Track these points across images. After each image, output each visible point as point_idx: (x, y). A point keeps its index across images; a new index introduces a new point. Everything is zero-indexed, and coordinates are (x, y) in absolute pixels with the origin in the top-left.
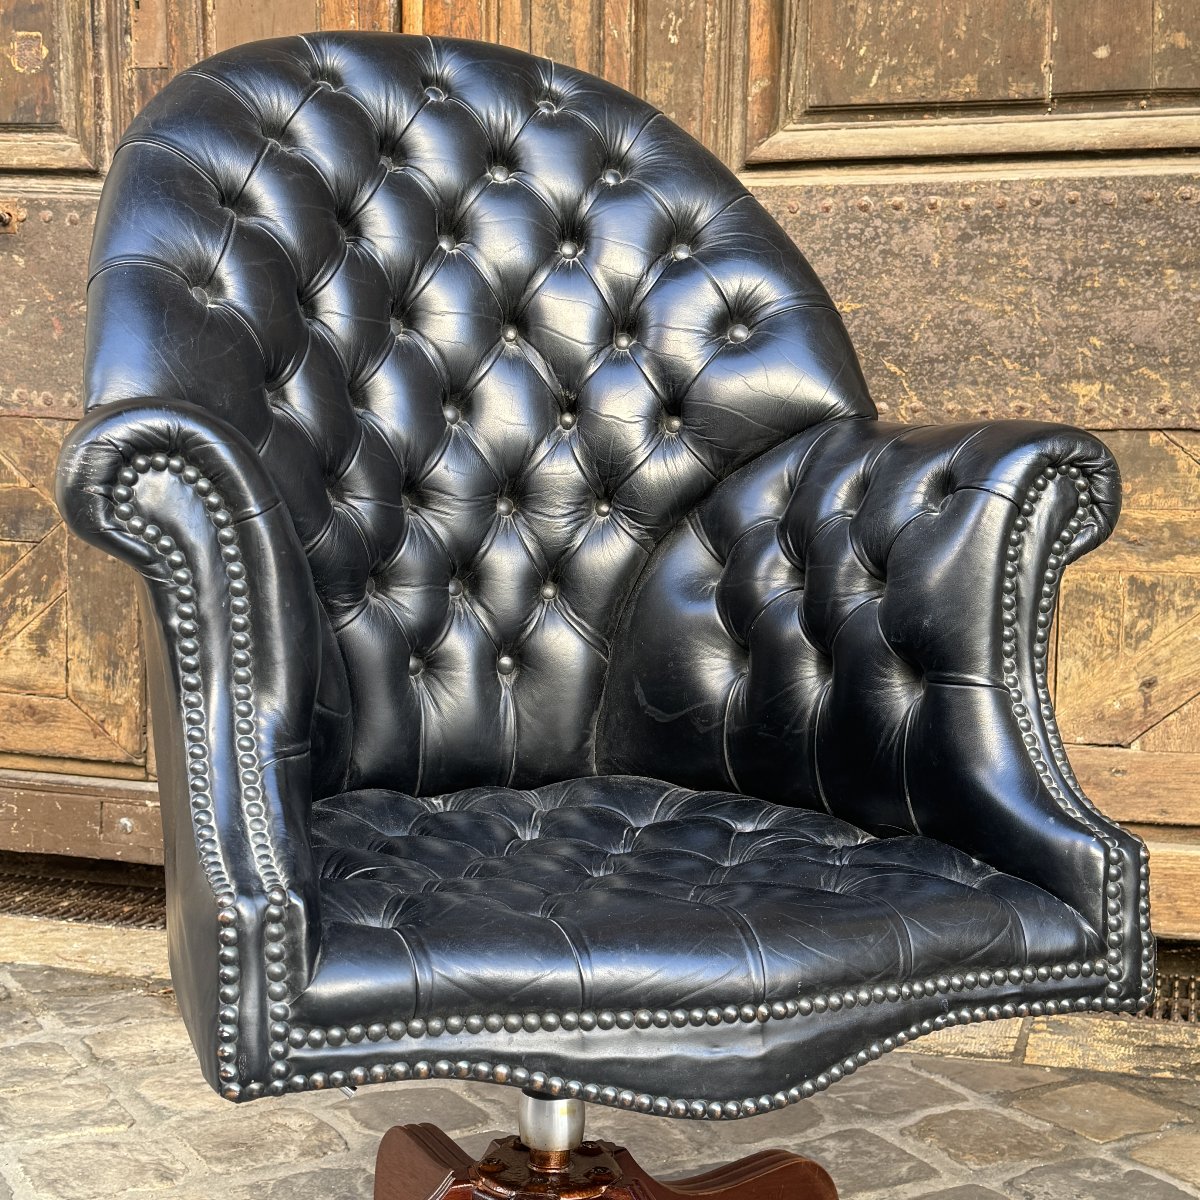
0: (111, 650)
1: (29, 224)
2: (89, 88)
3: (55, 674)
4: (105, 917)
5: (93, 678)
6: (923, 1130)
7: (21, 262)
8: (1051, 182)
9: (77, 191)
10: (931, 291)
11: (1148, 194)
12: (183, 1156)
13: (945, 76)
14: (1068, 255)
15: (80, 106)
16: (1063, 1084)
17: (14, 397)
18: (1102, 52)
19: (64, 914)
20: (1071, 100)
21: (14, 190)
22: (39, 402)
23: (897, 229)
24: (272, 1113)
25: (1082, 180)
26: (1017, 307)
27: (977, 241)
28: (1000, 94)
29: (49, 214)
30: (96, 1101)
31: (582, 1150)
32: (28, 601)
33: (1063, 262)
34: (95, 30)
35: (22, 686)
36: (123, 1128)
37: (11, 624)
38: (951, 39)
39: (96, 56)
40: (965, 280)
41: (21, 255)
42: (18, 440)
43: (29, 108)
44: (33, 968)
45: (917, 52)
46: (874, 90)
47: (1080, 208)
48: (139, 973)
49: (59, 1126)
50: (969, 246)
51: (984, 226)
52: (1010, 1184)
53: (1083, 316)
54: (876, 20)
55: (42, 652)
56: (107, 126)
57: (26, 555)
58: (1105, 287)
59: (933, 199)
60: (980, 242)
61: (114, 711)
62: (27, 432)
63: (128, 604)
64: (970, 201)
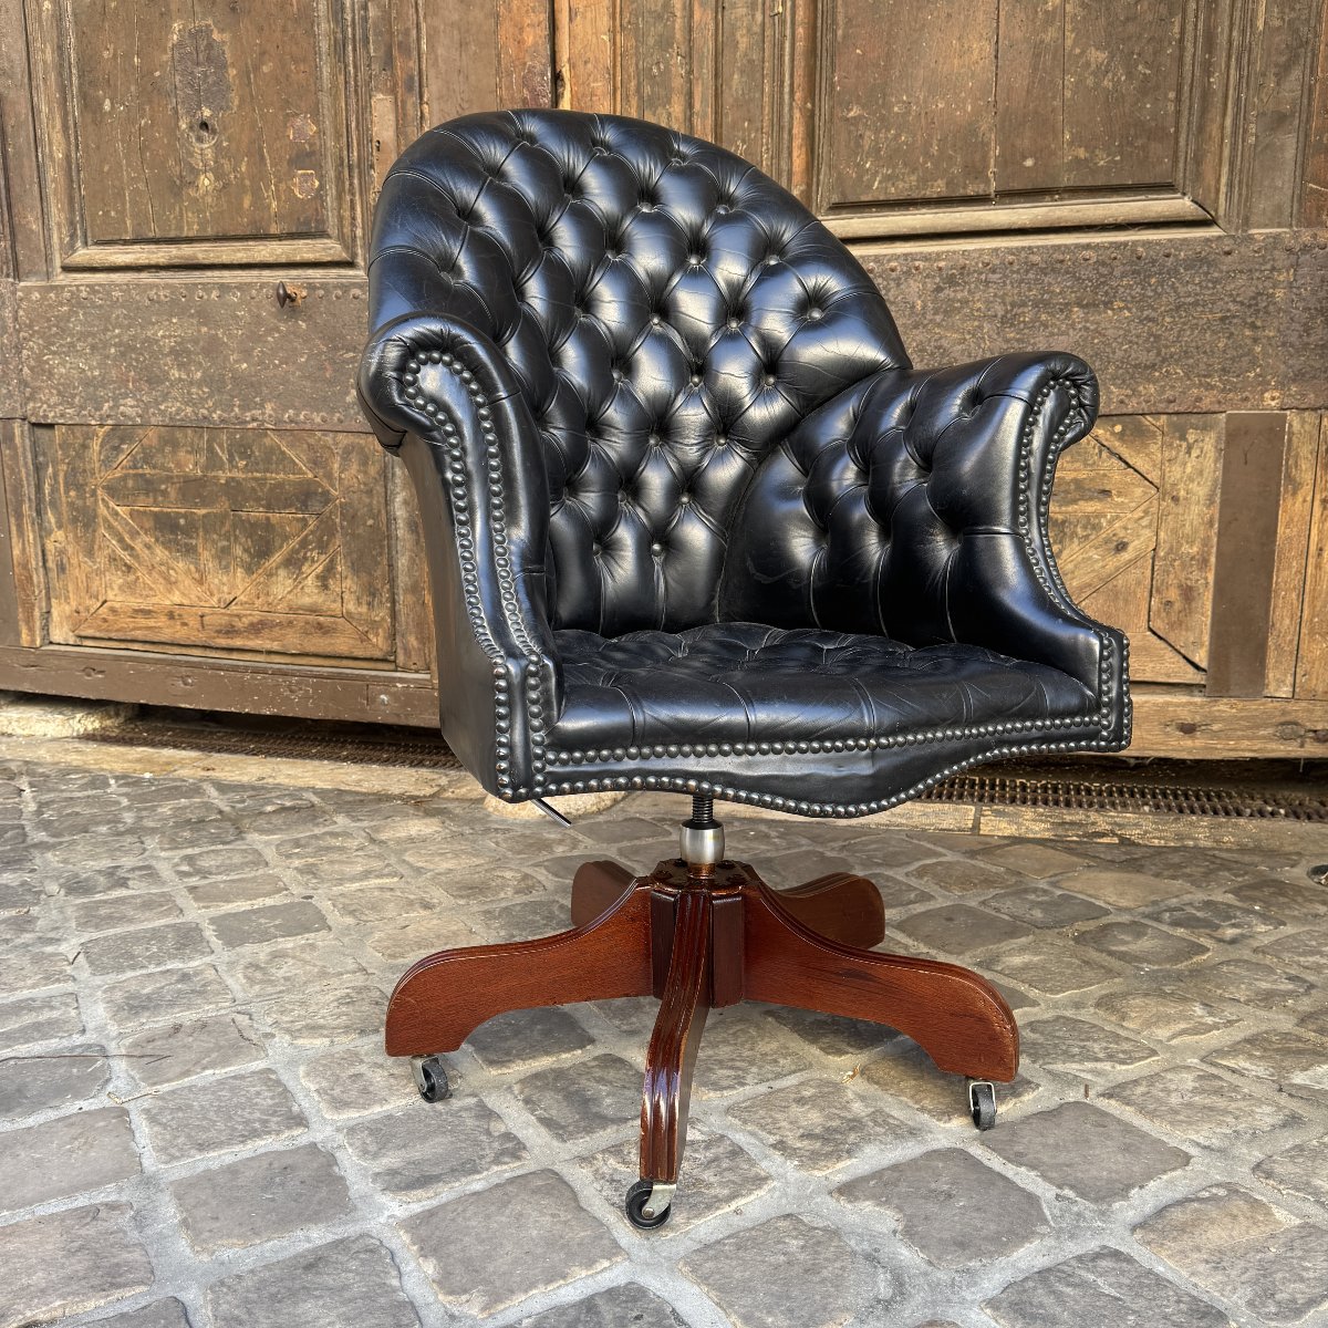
0: (370, 584)
1: (308, 300)
2: (347, 206)
3: (335, 601)
4: (371, 761)
5: (360, 604)
6: (921, 873)
7: (304, 325)
8: (996, 250)
9: (340, 276)
10: (916, 327)
11: (1061, 257)
12: (437, 895)
13: (924, 181)
14: (1008, 300)
15: (341, 218)
16: (1008, 845)
17: (302, 417)
18: (1029, 163)
19: (345, 759)
20: (1008, 196)
21: (299, 277)
22: (318, 420)
23: (892, 284)
24: (494, 869)
25: (1017, 248)
26: (974, 336)
27: (946, 292)
28: (961, 192)
29: (322, 292)
30: (376, 864)
31: (722, 865)
32: (315, 554)
33: (1005, 304)
34: (350, 167)
35: (313, 610)
36: (396, 879)
37: (304, 569)
38: (927, 155)
39: (351, 184)
40: (938, 318)
41: (304, 321)
42: (305, 446)
43: (307, 222)
44: (327, 790)
45: (905, 164)
46: (877, 190)
47: (1016, 267)
48: (397, 792)
49: (353, 879)
50: (942, 295)
51: (951, 281)
52: (983, 903)
53: (1018, 340)
54: (877, 143)
55: (325, 587)
56: (359, 232)
57: (312, 523)
58: (1032, 321)
59: (917, 263)
60: (948, 292)
61: (374, 625)
62: (311, 441)
63: (381, 554)
64: (942, 264)
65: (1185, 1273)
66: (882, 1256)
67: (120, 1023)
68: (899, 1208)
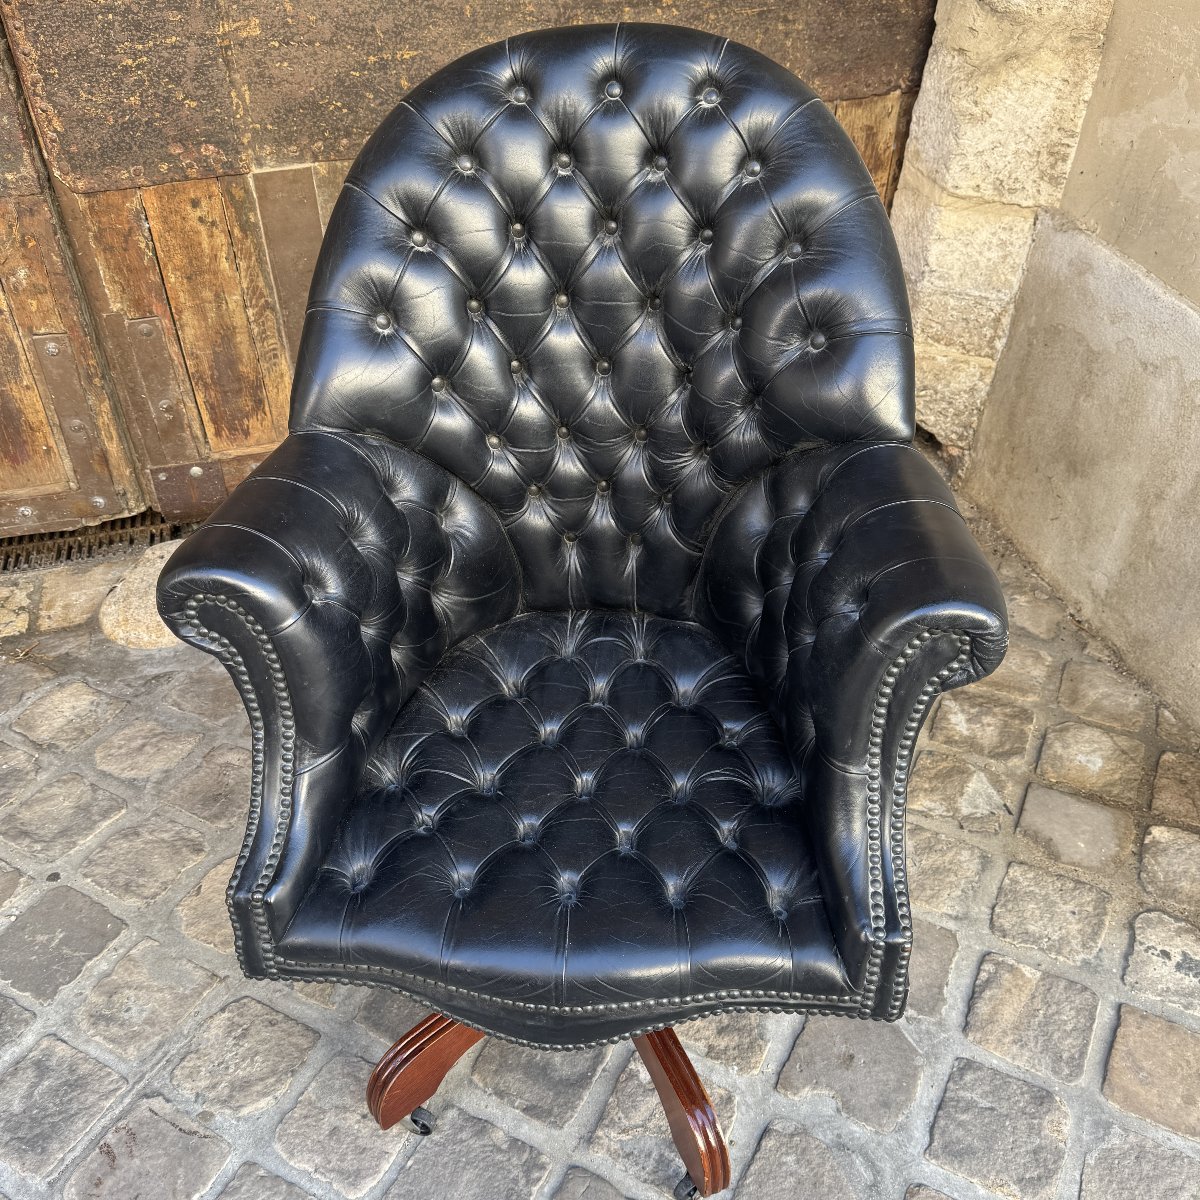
30: (81, 792)
36: (124, 811)
49: (78, 828)
65: (1009, 1060)
66: (845, 1140)
67: (36, 1170)
68: (829, 1086)
